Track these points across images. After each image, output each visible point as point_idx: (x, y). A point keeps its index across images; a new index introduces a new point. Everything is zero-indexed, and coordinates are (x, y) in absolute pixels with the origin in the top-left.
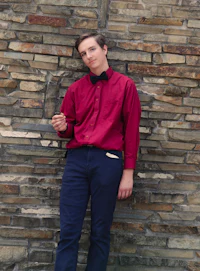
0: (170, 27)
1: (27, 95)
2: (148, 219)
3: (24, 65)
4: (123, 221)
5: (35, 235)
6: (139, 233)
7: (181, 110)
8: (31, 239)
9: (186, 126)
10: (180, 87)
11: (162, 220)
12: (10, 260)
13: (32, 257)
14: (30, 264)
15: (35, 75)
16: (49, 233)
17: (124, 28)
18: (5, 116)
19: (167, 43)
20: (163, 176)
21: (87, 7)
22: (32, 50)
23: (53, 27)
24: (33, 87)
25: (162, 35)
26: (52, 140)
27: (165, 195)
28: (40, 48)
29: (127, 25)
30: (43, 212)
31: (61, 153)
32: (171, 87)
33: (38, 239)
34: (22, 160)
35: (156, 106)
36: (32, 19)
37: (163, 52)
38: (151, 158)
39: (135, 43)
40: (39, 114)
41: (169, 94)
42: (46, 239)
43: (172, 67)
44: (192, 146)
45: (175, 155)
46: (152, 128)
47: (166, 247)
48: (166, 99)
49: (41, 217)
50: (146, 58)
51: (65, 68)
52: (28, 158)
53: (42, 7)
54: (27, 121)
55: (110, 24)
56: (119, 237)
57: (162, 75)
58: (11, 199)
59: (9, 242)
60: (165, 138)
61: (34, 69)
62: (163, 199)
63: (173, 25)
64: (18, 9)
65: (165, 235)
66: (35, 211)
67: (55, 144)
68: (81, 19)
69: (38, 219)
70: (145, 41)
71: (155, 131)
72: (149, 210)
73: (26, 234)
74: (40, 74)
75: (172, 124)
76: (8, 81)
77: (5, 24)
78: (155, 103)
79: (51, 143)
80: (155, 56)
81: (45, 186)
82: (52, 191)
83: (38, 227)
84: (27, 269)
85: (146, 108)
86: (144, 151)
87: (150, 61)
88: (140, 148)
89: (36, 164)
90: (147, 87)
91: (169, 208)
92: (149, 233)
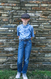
1: (4, 18)
2: (39, 49)
3: (2, 9)
5: (8, 55)
7: (47, 19)
8: (8, 56)
9: (49, 24)
10: (47, 13)
11: (43, 50)
12: (2, 62)
13: (8, 61)
14: (8, 63)
19: (43, 1)
20: (43, 38)
22: (4, 5)
24: (5, 15)
26: (12, 30)
27: (43, 43)
28: (7, 4)
31: (14, 33)
32: (44, 13)
33: (9, 56)
34: (4, 36)
35: (40, 19)
37: (42, 3)
39: (34, 1)
40: (7, 23)
41: (44, 15)
42: (12, 56)
43: (44, 7)
44: (50, 29)
45: (46, 32)
46: (39, 25)
47: (44, 57)
48: (43, 17)
49: (10, 51)
51: (14, 10)
54: (4, 25)
56: (31, 55)
57: (41, 10)
58: (2, 46)
59: (2, 57)
60: (43, 27)
61: (5, 10)
62: (43, 44)
65: (44, 54)
66: (8, 49)
67: (13, 31)
69: (9, 51)
70: (36, 1)
71: (40, 26)
72: (39, 47)
73: (6, 55)
74: (7, 12)
75: (45, 24)
78: (40, 18)
79: (11, 31)
80: (39, 4)
81: (10, 42)
82: (12, 43)
83: (9, 53)
84: (7, 64)
85: (37, 19)
86: (37, 31)
87: (38, 6)
88: (36, 30)
89: (8, 37)
90: (37, 13)
91: (44, 46)
92: (39, 53)
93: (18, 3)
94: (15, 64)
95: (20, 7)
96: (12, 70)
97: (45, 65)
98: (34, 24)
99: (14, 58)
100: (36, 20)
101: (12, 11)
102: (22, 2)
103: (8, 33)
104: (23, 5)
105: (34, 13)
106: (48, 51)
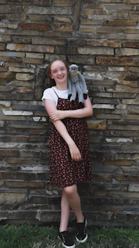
0: (127, 27)
1: (21, 83)
2: (114, 172)
3: (18, 61)
4: (96, 174)
5: (32, 185)
6: (108, 181)
7: (137, 91)
8: (29, 189)
10: (136, 73)
11: (124, 172)
12: (15, 203)
13: (30, 201)
15: (27, 68)
16: (42, 184)
17: (93, 30)
18: (6, 100)
19: (126, 40)
20: (125, 140)
21: (64, 15)
22: (23, 49)
23: (39, 31)
24: (26, 77)
25: (122, 34)
26: (41, 117)
27: (126, 154)
28: (30, 48)
29: (95, 28)
30: (37, 169)
31: (49, 126)
32: (130, 73)
33: (34, 188)
34: (20, 132)
35: (118, 89)
36: (23, 26)
37: (123, 47)
38: (115, 128)
39: (102, 41)
40: (30, 98)
41: (128, 79)
42: (40, 188)
43: (130, 58)
45: (133, 124)
46: (115, 105)
47: (127, 191)
48: (126, 83)
49: (36, 173)
50: (110, 52)
51: (49, 62)
52: (24, 130)
53: (30, 16)
54: (22, 103)
55: (81, 27)
56: (93, 185)
57: (122, 64)
58: (14, 160)
60: (126, 112)
61: (26, 64)
62: (124, 157)
63: (130, 26)
64: (12, 19)
65: (126, 183)
66: (31, 169)
67: (44, 119)
68: (60, 24)
69: (34, 174)
70: (109, 39)
71: (118, 107)
72: (115, 165)
73: (25, 185)
74: (30, 67)
75: (130, 102)
76: (7, 74)
77: (3, 31)
78: (117, 86)
79: (41, 119)
80: (116, 50)
81: (38, 150)
82: (43, 154)
83: (34, 179)
84: (28, 209)
85: (110, 90)
86: (110, 123)
87: (113, 54)
88: (107, 119)
89: (30, 135)
90: (111, 74)
91: (129, 163)
92: (114, 182)
93: (59, 46)
94: (48, 210)
95: (64, 56)
96: (39, 226)
97: (130, 213)
98: (102, 101)
99: (48, 192)
100: (106, 92)
101: (44, 67)
102: (71, 41)
103: (32, 127)
104: (74, 50)
105: (102, 71)
106: (137, 177)
